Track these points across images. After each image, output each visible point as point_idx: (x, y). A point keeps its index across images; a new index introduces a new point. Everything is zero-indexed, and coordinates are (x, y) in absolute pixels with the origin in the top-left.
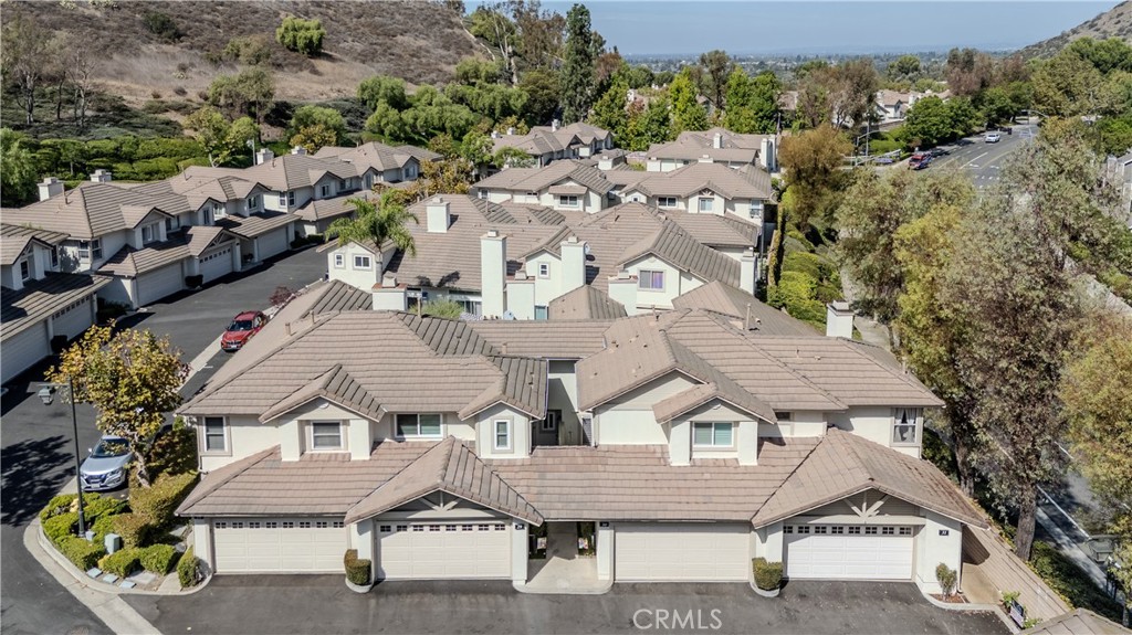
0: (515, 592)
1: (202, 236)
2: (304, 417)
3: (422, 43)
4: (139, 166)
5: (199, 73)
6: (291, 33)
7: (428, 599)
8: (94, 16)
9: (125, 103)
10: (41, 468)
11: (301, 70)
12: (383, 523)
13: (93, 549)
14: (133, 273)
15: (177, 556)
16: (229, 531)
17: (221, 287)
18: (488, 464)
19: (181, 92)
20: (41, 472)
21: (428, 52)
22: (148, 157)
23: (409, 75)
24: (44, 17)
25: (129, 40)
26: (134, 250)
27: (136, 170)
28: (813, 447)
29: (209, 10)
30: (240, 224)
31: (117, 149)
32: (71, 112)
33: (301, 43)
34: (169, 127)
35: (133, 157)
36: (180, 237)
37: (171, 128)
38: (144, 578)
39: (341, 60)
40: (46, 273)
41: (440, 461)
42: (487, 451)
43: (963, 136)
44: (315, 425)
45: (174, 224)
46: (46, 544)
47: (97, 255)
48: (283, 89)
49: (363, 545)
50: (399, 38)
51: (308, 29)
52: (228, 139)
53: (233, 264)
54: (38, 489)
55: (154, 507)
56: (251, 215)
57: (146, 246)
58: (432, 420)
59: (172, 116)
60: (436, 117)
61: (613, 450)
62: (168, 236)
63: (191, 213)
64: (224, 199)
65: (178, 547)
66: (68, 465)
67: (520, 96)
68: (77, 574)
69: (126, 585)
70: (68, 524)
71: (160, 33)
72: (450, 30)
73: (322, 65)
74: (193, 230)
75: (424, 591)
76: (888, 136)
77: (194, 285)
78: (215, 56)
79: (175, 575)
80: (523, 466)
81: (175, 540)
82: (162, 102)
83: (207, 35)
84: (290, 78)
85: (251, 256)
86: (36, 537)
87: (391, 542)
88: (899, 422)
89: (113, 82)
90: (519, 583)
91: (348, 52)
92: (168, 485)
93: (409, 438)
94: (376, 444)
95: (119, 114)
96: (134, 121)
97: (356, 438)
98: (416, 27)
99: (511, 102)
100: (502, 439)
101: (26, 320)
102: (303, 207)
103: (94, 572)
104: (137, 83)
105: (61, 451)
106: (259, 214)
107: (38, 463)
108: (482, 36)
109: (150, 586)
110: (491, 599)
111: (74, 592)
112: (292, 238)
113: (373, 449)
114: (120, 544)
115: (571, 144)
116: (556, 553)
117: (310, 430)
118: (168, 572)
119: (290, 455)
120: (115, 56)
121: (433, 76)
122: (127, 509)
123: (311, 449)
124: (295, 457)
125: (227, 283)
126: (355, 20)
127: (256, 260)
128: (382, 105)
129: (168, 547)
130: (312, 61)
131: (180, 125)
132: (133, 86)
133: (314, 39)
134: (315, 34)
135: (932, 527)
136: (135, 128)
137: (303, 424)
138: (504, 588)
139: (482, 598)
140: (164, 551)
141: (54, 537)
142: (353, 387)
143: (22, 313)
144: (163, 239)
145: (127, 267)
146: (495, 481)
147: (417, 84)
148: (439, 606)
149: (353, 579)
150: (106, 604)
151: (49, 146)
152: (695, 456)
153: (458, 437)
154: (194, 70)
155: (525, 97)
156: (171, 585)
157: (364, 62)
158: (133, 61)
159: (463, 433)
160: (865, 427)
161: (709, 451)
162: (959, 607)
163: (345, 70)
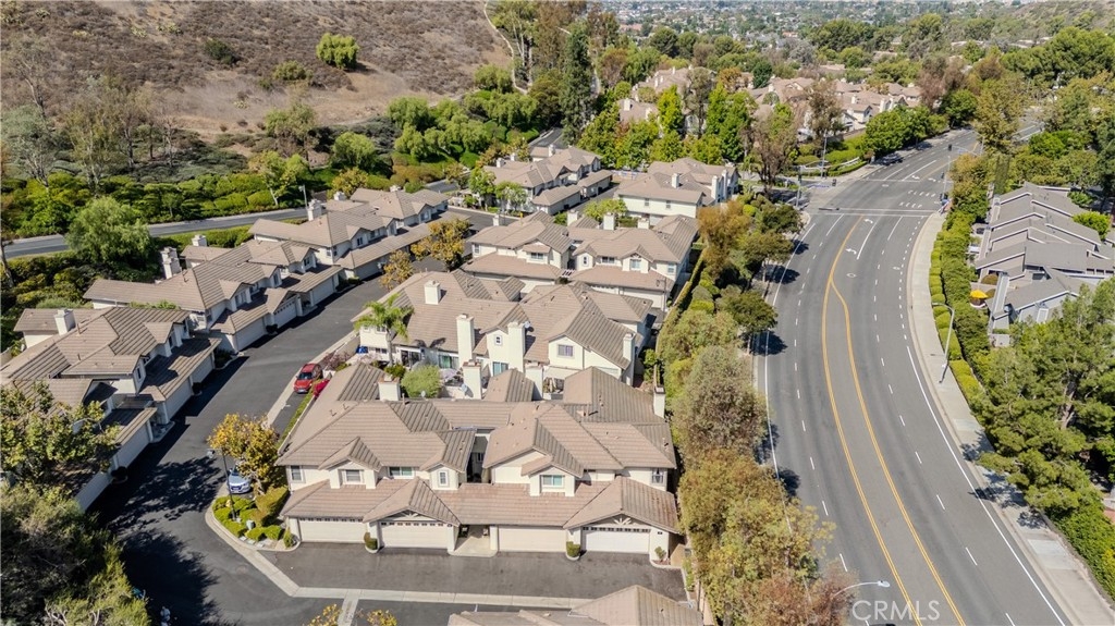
0: (448, 555)
1: (275, 296)
2: (340, 468)
3: (447, 39)
4: (219, 203)
5: (255, 101)
6: (329, 50)
7: (405, 557)
8: (163, 44)
9: (200, 138)
10: (205, 477)
11: (339, 87)
12: (382, 522)
13: (241, 528)
14: (234, 332)
15: (283, 531)
16: (307, 522)
17: (290, 331)
18: (435, 493)
19: (243, 123)
20: (205, 480)
21: (452, 49)
22: (224, 194)
23: (433, 85)
24: (122, 49)
25: (195, 70)
26: (231, 313)
27: (218, 207)
28: (606, 486)
29: (257, 24)
30: (299, 281)
31: (201, 189)
32: (160, 149)
33: (338, 60)
34: (237, 162)
35: (214, 195)
36: (259, 297)
37: (238, 162)
38: (268, 542)
39: (373, 71)
40: (183, 340)
41: (410, 493)
42: (435, 486)
43: (925, 138)
44: (347, 471)
45: (255, 288)
46: (217, 523)
47: (209, 319)
48: (325, 113)
49: (373, 532)
50: (426, 35)
51: (344, 45)
52: (284, 177)
53: (297, 311)
54: (206, 490)
55: (268, 506)
56: (307, 271)
57: (239, 308)
58: (408, 469)
59: (238, 149)
60: (455, 133)
61: (502, 486)
62: (252, 297)
63: (266, 279)
64: (288, 264)
65: (282, 526)
66: (220, 475)
67: (530, 103)
68: (235, 539)
69: (260, 545)
70: (227, 514)
71: (219, 59)
72: (473, 22)
73: (357, 78)
74: (268, 292)
75: (403, 553)
76: (849, 144)
77: (272, 332)
78: (267, 82)
79: (282, 541)
80: (454, 495)
81: (280, 522)
82: (229, 135)
83: (258, 56)
84: (330, 98)
85: (309, 302)
86: (211, 517)
87: (385, 530)
88: (655, 473)
89: (188, 117)
90: (451, 550)
91: (381, 60)
92: (275, 494)
93: (396, 477)
94: (379, 480)
95: (197, 151)
96: (210, 156)
97: (368, 478)
98: (442, 20)
99: (522, 110)
100: (443, 481)
101: (178, 379)
102: (343, 256)
103: (243, 538)
104: (207, 117)
105: (213, 466)
106: (312, 270)
107: (203, 474)
108: (503, 27)
109: (271, 546)
110: (436, 558)
111: (236, 549)
112: (337, 283)
113: (377, 483)
114: (254, 525)
115: (560, 174)
116: (473, 534)
117: (344, 473)
118: (279, 539)
119: (335, 485)
120: (186, 88)
121: (455, 83)
122: (254, 506)
123: (345, 483)
124: (338, 487)
125: (293, 327)
126: (386, 16)
127: (312, 304)
128: (408, 129)
129: (277, 527)
130: (348, 75)
131: (245, 158)
132: (204, 119)
133: (350, 56)
134: (349, 51)
135: (654, 530)
136: (211, 164)
137: (340, 471)
138: (443, 553)
139: (431, 558)
140: (274, 529)
141: (221, 520)
142: (366, 452)
143: (174, 375)
144: (249, 301)
145: (228, 327)
146: (438, 502)
147: (441, 93)
148: (410, 561)
149: (369, 547)
150: (252, 555)
151: (152, 192)
152: (543, 491)
153: (422, 477)
154: (251, 97)
155: (535, 103)
156: (281, 546)
157: (393, 71)
158: (201, 91)
159: (424, 475)
160: (635, 476)
161: (548, 489)
162: (664, 567)
163: (377, 83)
